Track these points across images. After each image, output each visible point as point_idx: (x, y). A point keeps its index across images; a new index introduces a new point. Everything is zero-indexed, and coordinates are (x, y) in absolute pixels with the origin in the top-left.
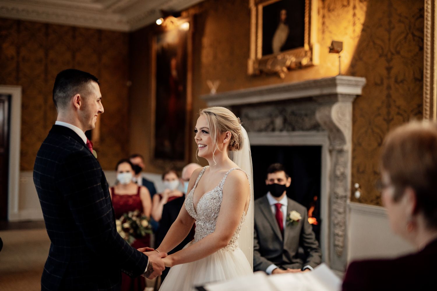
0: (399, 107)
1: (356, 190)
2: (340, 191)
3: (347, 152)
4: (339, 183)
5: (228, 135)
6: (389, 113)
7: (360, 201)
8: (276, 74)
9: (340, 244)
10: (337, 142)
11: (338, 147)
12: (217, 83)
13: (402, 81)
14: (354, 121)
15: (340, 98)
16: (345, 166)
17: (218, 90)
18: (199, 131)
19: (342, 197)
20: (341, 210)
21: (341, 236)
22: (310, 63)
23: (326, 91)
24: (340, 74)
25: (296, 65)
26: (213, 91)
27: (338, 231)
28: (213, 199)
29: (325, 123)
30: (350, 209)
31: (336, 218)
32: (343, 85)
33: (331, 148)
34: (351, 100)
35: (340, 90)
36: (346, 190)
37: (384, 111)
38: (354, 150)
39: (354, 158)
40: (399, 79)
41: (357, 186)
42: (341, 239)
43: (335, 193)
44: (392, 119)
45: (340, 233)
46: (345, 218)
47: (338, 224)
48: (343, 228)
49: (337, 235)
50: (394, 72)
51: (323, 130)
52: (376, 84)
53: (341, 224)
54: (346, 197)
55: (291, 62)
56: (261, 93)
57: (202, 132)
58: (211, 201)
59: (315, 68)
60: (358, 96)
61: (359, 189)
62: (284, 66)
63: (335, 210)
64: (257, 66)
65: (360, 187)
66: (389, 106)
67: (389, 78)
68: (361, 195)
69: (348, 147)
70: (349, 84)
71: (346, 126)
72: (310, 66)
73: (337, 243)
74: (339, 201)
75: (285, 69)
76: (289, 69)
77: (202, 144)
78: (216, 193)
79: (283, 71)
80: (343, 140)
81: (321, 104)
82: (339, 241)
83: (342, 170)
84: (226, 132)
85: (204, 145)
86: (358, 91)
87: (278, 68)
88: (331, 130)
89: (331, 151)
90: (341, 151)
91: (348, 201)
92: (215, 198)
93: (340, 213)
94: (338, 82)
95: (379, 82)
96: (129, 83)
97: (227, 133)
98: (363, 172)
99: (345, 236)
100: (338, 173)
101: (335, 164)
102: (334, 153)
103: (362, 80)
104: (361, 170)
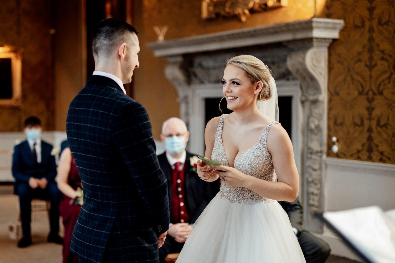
0: (383, 52)
1: (334, 143)
2: (315, 146)
3: (323, 102)
4: (314, 137)
5: (259, 85)
6: (371, 58)
7: (337, 155)
8: (236, 18)
9: (316, 203)
10: (311, 92)
11: (311, 98)
12: (165, 29)
13: (387, 23)
14: (330, 68)
15: (315, 43)
16: (320, 119)
17: (167, 37)
18: (228, 82)
19: (317, 152)
20: (316, 167)
21: (316, 195)
22: (277, 4)
23: (300, 36)
24: (314, 17)
25: (260, 7)
26: (161, 38)
27: (313, 189)
28: (257, 157)
29: (298, 71)
30: (326, 165)
31: (311, 175)
32: (319, 28)
33: (303, 99)
34: (327, 44)
35: (316, 33)
36: (321, 145)
37: (365, 56)
38: (330, 101)
39: (330, 109)
40: (384, 21)
41: (334, 139)
42: (316, 198)
43: (309, 148)
44: (375, 65)
45: (316, 192)
46: (320, 175)
47: (313, 181)
48: (319, 186)
49: (313, 194)
50: (377, 12)
51: (294, 79)
52: (356, 27)
53: (316, 182)
54: (321, 152)
55: (255, 3)
56: (221, 39)
57: (232, 83)
58: (255, 159)
59: (283, 9)
60: (334, 40)
61: (337, 143)
62: (245, 9)
63: (310, 167)
64: (211, 9)
65: (338, 141)
66: (371, 50)
67: (371, 19)
68: (339, 150)
69: (324, 96)
70: (327, 28)
71: (321, 74)
72: (277, 7)
73: (311, 202)
74: (314, 157)
75: (247, 12)
76: (252, 11)
77: (233, 96)
78: (259, 150)
79: (244, 14)
80: (317, 89)
81: (292, 50)
82: (313, 200)
83: (317, 122)
84: (258, 82)
85: (235, 97)
86: (335, 35)
87: (239, 10)
88: (304, 79)
89: (303, 102)
90: (315, 102)
91: (324, 156)
92: (259, 156)
93: (315, 170)
94: (314, 25)
95: (359, 24)
96: (52, 32)
97: (258, 84)
98: (341, 124)
99: (321, 195)
100: (312, 126)
101: (309, 117)
102: (307, 104)
103: (340, 23)
104: (339, 122)
